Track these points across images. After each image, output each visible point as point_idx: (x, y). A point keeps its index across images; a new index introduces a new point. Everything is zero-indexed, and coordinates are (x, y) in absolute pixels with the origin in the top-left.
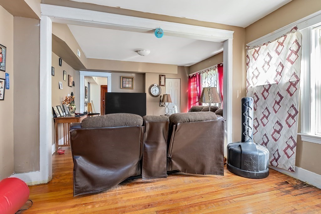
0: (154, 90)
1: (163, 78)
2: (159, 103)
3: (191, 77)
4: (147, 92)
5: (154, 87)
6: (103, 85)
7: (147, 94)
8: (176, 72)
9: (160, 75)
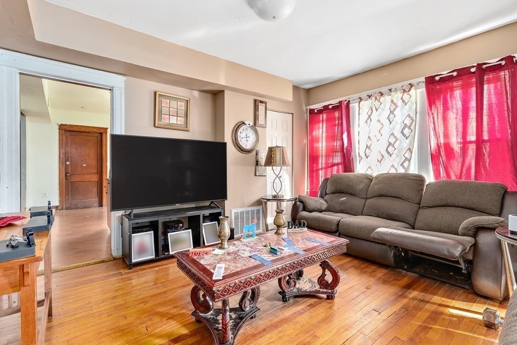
0: (243, 135)
1: (261, 107)
2: (254, 168)
3: (316, 111)
4: (228, 139)
5: (244, 127)
6: (66, 125)
7: (227, 144)
8: (289, 96)
9: (255, 101)
